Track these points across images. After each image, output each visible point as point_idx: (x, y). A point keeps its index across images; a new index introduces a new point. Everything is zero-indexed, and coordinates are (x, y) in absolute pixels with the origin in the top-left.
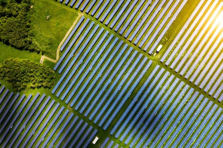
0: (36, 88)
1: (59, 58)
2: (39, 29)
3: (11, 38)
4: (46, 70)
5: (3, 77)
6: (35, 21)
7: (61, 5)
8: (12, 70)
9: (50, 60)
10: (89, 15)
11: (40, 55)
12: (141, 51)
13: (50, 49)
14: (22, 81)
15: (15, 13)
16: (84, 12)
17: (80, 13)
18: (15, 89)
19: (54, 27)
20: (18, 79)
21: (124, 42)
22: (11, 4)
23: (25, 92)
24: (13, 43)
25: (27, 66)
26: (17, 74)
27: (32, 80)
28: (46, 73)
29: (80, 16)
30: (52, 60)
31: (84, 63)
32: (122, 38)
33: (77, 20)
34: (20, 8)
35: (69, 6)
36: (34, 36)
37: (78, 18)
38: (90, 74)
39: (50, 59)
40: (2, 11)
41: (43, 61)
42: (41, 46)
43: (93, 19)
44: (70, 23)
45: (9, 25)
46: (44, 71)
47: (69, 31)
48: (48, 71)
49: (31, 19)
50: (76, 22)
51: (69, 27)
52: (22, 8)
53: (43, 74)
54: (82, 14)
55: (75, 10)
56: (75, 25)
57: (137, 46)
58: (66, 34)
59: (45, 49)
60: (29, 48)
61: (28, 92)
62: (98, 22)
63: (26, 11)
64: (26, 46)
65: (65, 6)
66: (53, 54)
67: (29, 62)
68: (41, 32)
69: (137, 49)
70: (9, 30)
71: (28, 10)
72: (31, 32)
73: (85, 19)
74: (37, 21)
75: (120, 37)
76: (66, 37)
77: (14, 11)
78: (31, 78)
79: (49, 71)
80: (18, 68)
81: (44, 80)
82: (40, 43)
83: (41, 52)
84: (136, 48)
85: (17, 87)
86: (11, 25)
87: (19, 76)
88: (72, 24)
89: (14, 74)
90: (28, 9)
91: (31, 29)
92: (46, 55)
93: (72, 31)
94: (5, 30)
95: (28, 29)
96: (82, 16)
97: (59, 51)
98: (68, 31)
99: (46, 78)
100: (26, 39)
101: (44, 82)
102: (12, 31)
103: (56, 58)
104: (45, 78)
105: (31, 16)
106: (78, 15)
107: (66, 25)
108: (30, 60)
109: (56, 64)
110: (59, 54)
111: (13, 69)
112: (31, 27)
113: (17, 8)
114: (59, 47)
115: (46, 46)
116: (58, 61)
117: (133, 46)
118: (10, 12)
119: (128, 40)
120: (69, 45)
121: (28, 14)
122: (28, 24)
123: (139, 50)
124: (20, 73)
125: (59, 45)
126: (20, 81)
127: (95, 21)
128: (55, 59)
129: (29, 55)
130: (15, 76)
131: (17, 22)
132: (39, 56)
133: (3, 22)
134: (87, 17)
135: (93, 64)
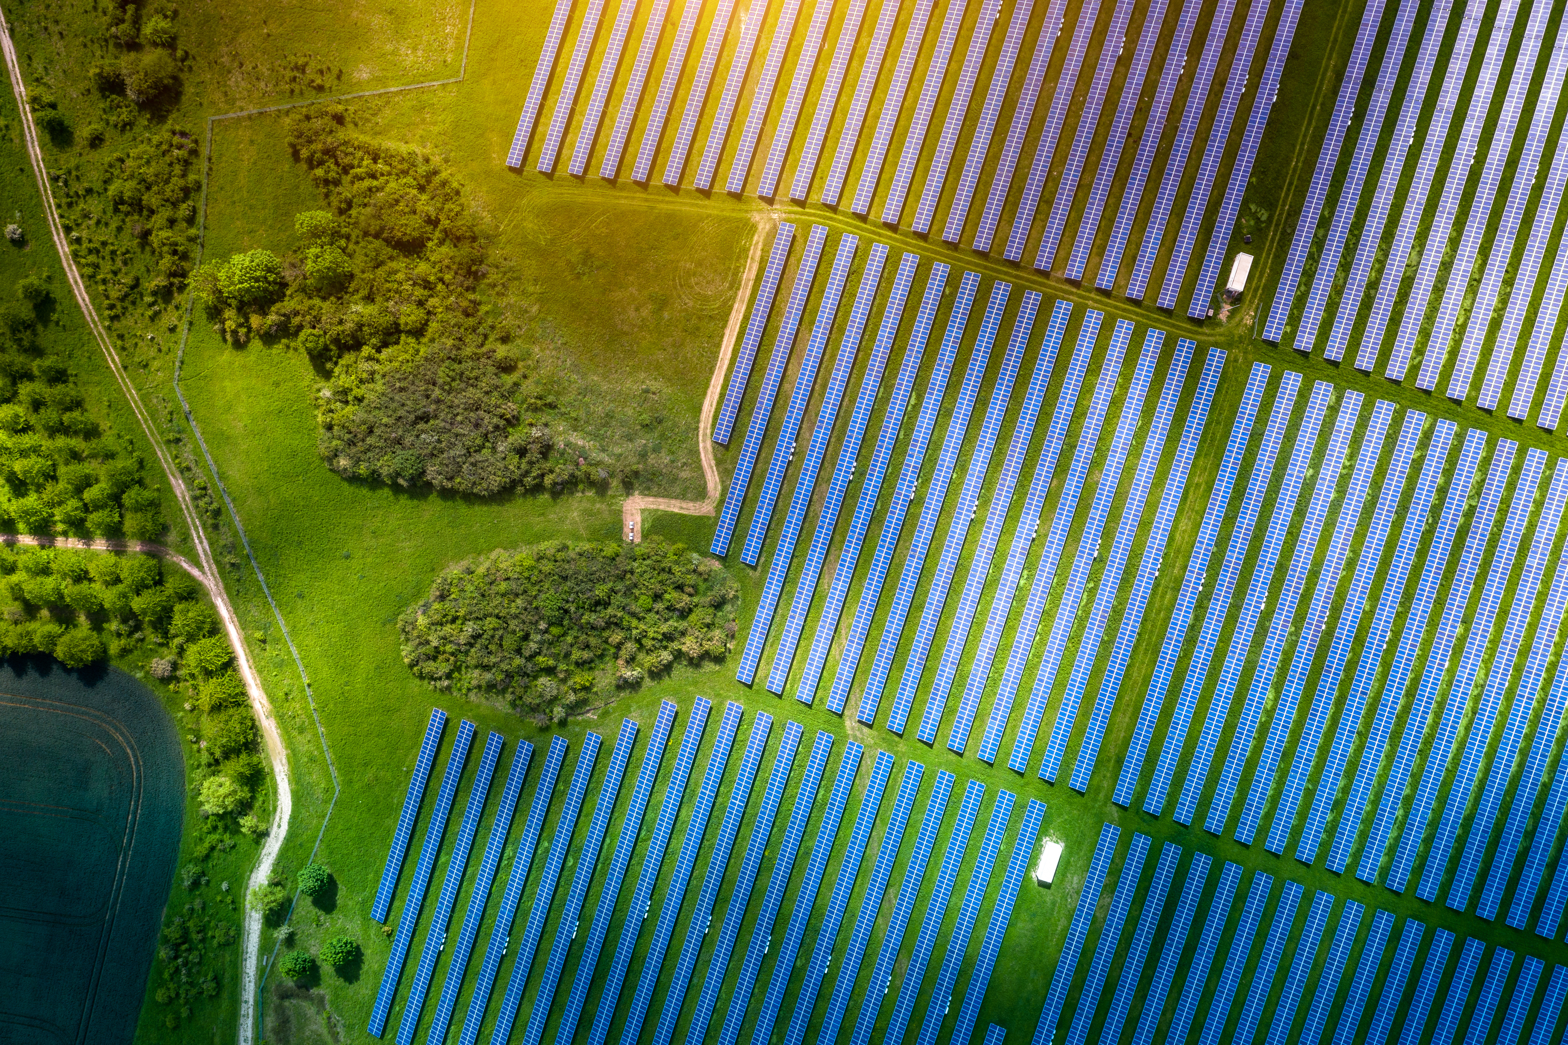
0: (647, 682)
1: (723, 482)
2: (569, 363)
3: (432, 455)
4: (676, 569)
5: (449, 676)
6: (533, 325)
7: (646, 200)
8: (491, 623)
9: (676, 510)
10: (814, 206)
11: (614, 497)
12: (1148, 318)
13: (656, 450)
14: (562, 667)
15: (413, 317)
16: (782, 202)
17: (760, 211)
18: (536, 721)
19: (641, 328)
20: (540, 659)
21: (1045, 294)
22: (380, 272)
23: (588, 723)
24: (451, 479)
25: (565, 578)
26: (526, 637)
27: (619, 647)
28: (680, 588)
29: (763, 227)
30: (684, 505)
31: (863, 474)
32: (1028, 280)
33: (759, 253)
34: (432, 278)
35: (688, 193)
36: (552, 406)
37: (758, 239)
38: (916, 516)
39: (675, 507)
40: (341, 322)
41: (638, 528)
42: (604, 450)
43: (840, 221)
44: (724, 280)
45: (401, 389)
46: (664, 576)
47: (731, 322)
48: (688, 572)
49: (508, 321)
50: (755, 267)
51: (725, 303)
52: (441, 280)
53: (667, 596)
54: (775, 216)
55: (731, 204)
56: (751, 283)
57: (1116, 298)
58: (719, 345)
59: (635, 460)
60: (548, 480)
61: (606, 714)
62: (874, 233)
63: (467, 289)
64: (527, 473)
65: (671, 197)
66: (684, 475)
67: (572, 554)
68: (584, 376)
69: (1124, 310)
70: (412, 417)
71: (477, 276)
72: (529, 388)
73: (799, 239)
74: (544, 319)
75: (1016, 277)
76: (727, 362)
77: (405, 308)
78: (605, 634)
79: (695, 571)
80: (519, 601)
81: (682, 625)
82: (595, 436)
83: (615, 483)
84: (1116, 307)
85: (543, 707)
86: (412, 388)
87: (542, 643)
88: (735, 285)
89: (509, 642)
90: (476, 273)
91: (525, 377)
92: (647, 491)
93: (746, 318)
94: (385, 420)
95: (508, 379)
96: (775, 227)
97: (709, 444)
98: (724, 327)
99: (691, 611)
100: (516, 437)
101: (683, 634)
102: (425, 418)
103: (705, 487)
104: (684, 614)
105: (503, 302)
106: (753, 228)
107: (706, 299)
108: (569, 543)
109: (717, 518)
110: (713, 463)
111: (498, 617)
112: (520, 364)
113: (414, 284)
114: (702, 425)
115: (631, 440)
116: (722, 501)
117: (1096, 301)
118: (386, 320)
119: (1058, 280)
120: (753, 401)
121: (484, 299)
122: (502, 351)
123: (1137, 314)
124: (543, 626)
125: (703, 416)
126: (550, 671)
127: (857, 227)
128: (701, 494)
129: (552, 516)
130: (519, 651)
131: (443, 361)
132: (610, 505)
133: (361, 381)
134: (803, 222)
135: (914, 460)
